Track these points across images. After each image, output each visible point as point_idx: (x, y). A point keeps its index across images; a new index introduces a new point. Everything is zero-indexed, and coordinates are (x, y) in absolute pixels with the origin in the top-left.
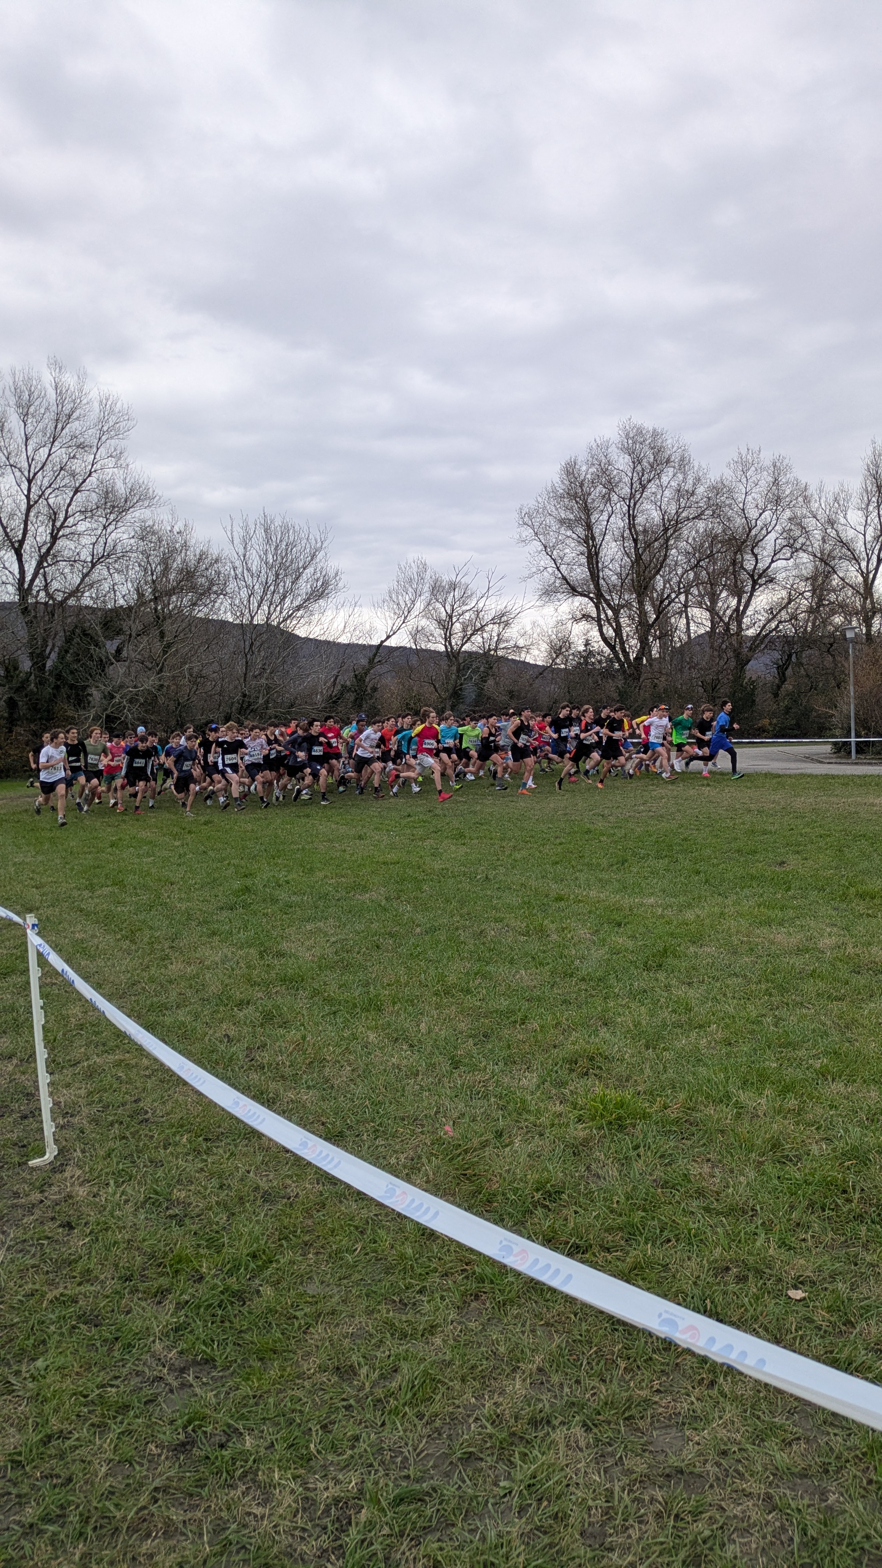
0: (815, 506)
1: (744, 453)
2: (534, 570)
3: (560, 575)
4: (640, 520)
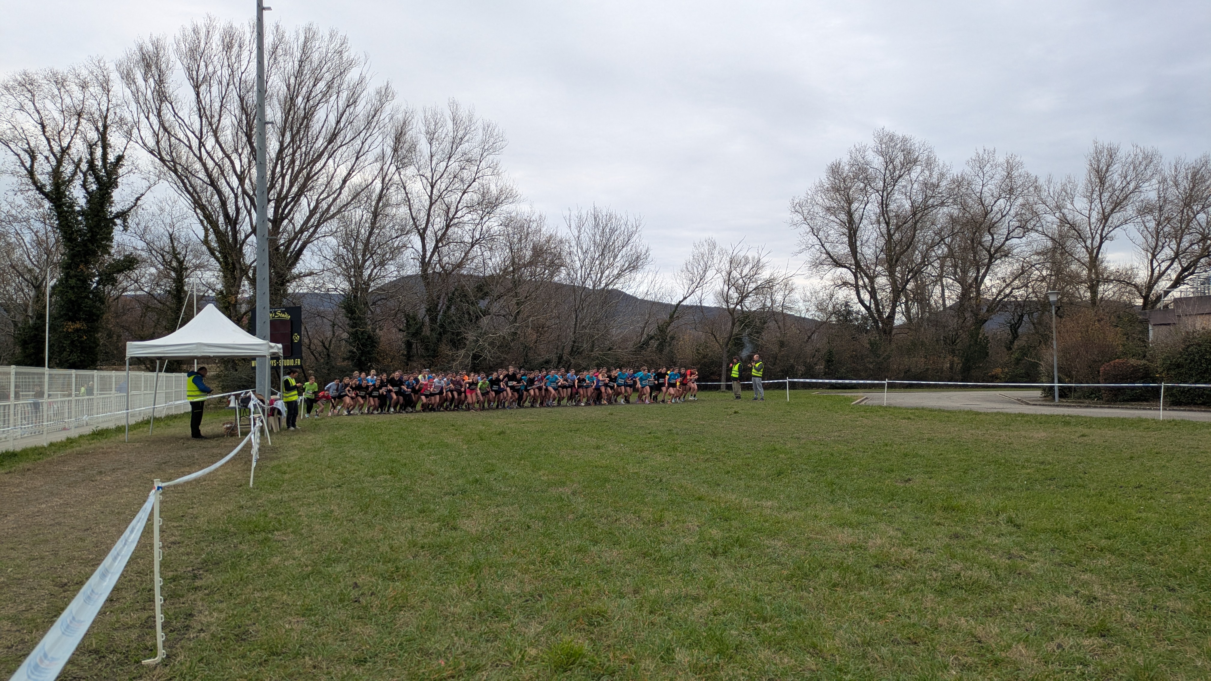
0: (1044, 194)
1: (981, 152)
2: (804, 247)
3: (825, 251)
4: (892, 207)
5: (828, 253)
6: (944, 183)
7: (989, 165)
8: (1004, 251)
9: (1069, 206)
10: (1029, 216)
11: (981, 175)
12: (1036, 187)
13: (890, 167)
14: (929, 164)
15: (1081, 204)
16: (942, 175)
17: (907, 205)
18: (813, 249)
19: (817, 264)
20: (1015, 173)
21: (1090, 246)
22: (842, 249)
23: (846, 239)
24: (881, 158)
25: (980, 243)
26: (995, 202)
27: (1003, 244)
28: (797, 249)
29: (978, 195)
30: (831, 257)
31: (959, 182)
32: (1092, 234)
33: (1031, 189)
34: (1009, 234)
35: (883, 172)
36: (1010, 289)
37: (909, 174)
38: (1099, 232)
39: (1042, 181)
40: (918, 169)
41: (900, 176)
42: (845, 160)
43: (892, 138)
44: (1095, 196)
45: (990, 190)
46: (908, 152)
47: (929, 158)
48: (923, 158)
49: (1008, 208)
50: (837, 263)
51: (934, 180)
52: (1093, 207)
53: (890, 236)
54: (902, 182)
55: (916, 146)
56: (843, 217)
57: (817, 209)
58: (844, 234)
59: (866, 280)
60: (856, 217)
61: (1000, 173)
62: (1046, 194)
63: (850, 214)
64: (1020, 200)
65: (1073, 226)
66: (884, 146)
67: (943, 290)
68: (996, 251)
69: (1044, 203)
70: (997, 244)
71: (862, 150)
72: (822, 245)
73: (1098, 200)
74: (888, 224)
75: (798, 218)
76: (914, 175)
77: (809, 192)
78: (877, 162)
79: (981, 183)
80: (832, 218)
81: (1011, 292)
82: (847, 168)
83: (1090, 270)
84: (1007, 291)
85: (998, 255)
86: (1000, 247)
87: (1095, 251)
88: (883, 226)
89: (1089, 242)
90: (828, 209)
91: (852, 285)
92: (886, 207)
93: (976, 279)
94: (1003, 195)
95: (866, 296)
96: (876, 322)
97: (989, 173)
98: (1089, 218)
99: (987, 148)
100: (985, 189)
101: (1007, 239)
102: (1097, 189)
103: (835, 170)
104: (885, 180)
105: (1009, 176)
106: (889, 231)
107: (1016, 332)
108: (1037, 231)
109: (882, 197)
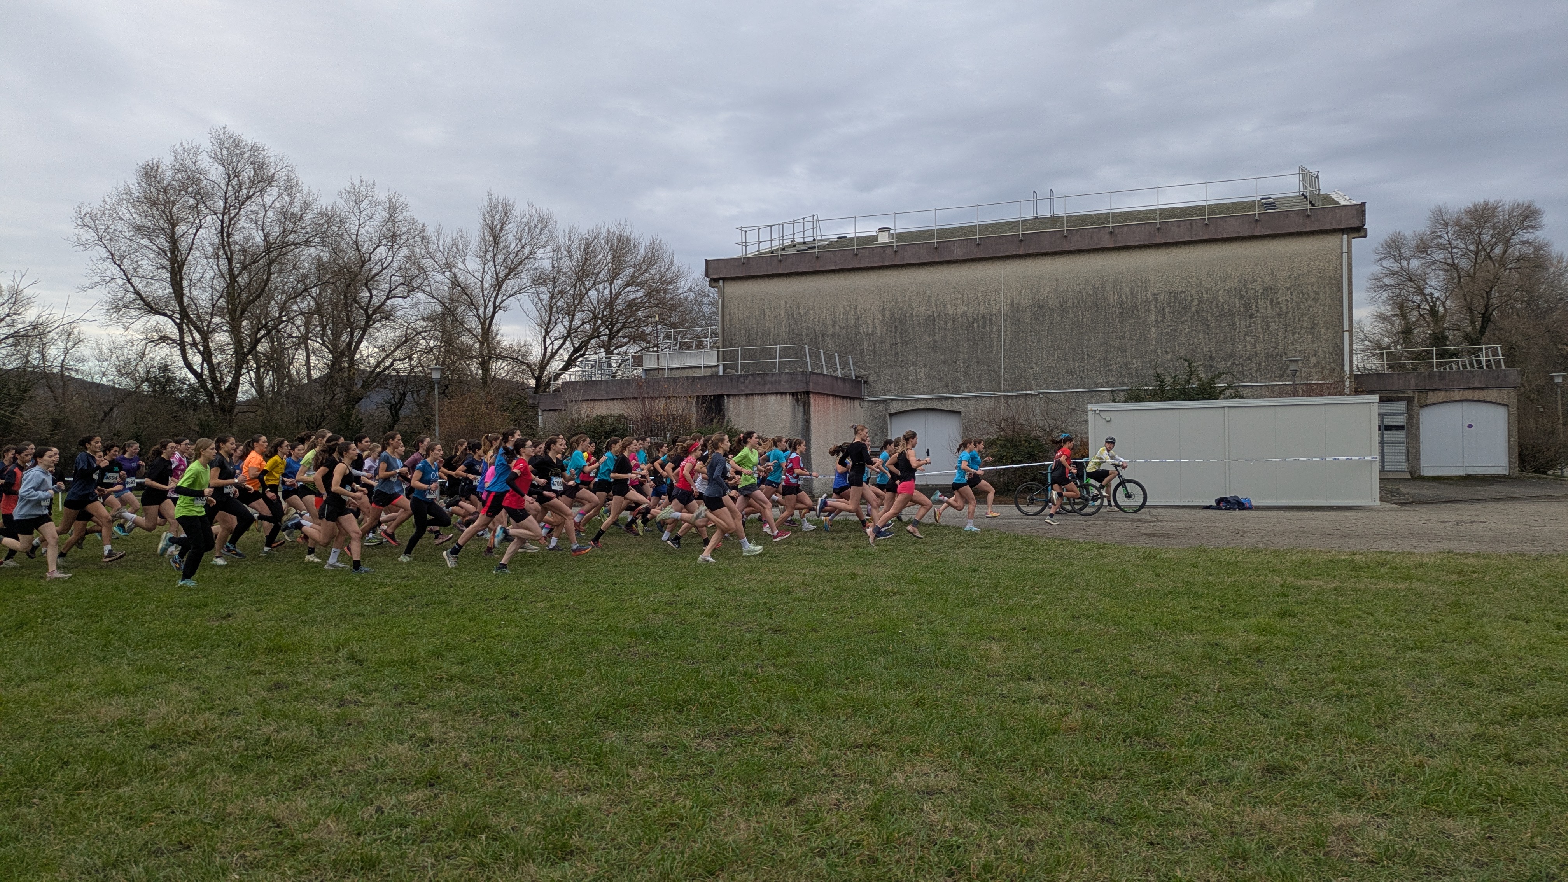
0: (433, 248)
1: (357, 183)
2: (97, 279)
3: (132, 289)
4: (237, 237)
5: (137, 292)
6: (308, 216)
7: (366, 201)
8: (385, 312)
9: (461, 265)
10: (414, 272)
11: (357, 212)
12: (423, 238)
13: (235, 182)
14: (290, 187)
15: (473, 264)
16: (306, 205)
17: (259, 238)
18: (112, 284)
19: (118, 307)
20: (399, 217)
21: (482, 315)
22: (161, 289)
23: (167, 275)
24: (220, 167)
25: (355, 300)
26: (374, 249)
27: (383, 304)
28: (87, 282)
29: (354, 237)
30: (142, 299)
31: (329, 217)
32: (485, 301)
33: (418, 239)
34: (390, 291)
35: (224, 188)
36: (391, 360)
37: (262, 196)
38: (492, 299)
39: (430, 231)
40: (275, 191)
41: (248, 198)
42: (167, 161)
43: (237, 143)
44: (488, 257)
45: (368, 232)
46: (260, 167)
47: (288, 180)
48: (280, 176)
49: (391, 258)
50: (152, 308)
51: (296, 210)
52: (486, 269)
53: (233, 278)
54: (251, 206)
55: (272, 159)
56: (162, 242)
57: (120, 225)
58: (164, 267)
59: (197, 336)
60: (183, 244)
61: (381, 215)
62: (435, 247)
63: (174, 242)
64: (405, 251)
65: (464, 291)
66: (225, 152)
67: (308, 357)
68: (374, 312)
69: (432, 258)
70: (376, 301)
71: (193, 152)
72: (128, 280)
73: (492, 263)
74: (230, 260)
75: (88, 235)
76: (268, 199)
77: (108, 200)
78: (215, 173)
79: (357, 223)
80: (145, 242)
81: (392, 364)
82: (169, 173)
83: (482, 344)
84: (388, 363)
85: (377, 316)
86: (380, 307)
87: (488, 321)
88: (223, 262)
89: (481, 310)
90: (139, 229)
91: (174, 341)
92: (228, 236)
93: (349, 344)
94: (384, 242)
95: (196, 359)
96: (210, 395)
97: (368, 211)
98: (482, 282)
99: (364, 179)
100: (362, 231)
101: (388, 298)
102: (491, 249)
103: (150, 173)
104: (226, 199)
105: (391, 218)
106: (231, 270)
107: (397, 413)
108: (423, 291)
109: (222, 222)
